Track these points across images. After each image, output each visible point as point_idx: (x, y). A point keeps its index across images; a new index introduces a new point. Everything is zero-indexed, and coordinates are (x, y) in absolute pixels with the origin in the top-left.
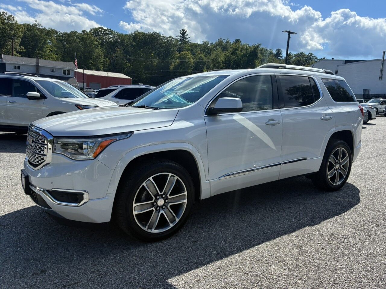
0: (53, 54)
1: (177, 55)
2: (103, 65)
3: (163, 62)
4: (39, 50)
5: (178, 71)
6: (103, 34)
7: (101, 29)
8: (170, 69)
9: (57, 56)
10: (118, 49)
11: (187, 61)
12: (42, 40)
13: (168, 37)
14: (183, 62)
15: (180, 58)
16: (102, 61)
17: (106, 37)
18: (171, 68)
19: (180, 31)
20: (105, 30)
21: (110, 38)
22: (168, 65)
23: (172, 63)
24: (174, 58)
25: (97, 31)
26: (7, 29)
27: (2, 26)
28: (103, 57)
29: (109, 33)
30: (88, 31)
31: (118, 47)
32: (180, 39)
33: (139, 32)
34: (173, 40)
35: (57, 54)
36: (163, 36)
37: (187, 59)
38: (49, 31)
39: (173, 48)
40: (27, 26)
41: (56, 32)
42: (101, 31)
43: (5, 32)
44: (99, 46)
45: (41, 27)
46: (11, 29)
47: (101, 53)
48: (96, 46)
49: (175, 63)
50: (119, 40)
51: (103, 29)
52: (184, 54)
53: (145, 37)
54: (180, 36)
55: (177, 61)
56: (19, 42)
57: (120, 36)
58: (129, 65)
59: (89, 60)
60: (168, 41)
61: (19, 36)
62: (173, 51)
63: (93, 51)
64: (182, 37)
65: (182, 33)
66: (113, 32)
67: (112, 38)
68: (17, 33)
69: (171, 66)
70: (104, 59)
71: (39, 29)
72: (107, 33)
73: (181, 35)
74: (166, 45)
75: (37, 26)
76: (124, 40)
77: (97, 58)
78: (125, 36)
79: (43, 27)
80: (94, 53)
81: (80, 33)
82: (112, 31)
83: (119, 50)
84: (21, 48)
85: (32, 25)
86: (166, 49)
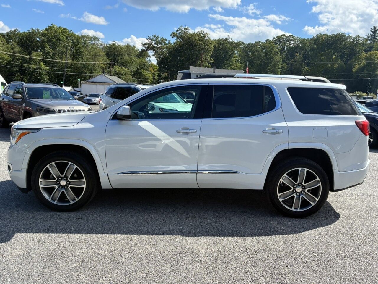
0: (238, 63)
1: (364, 55)
2: (280, 70)
3: (345, 64)
4: (226, 61)
5: (363, 74)
6: (285, 40)
7: (283, 37)
8: (352, 71)
9: (241, 65)
10: (297, 55)
11: (375, 62)
12: (230, 51)
13: (355, 36)
14: (370, 63)
15: (366, 58)
16: (280, 67)
17: (287, 44)
18: (354, 70)
19: (371, 29)
20: (287, 37)
21: (291, 45)
22: (351, 66)
23: (355, 65)
24: (359, 58)
25: (279, 38)
26: (202, 45)
27: (199, 42)
28: (281, 63)
29: (291, 39)
30: (271, 39)
31: (297, 52)
32: (371, 38)
33: (321, 35)
34: (360, 39)
35: (241, 63)
36: (348, 36)
37: (376, 60)
38: (237, 43)
39: (360, 48)
40: (221, 41)
41: (243, 43)
42: (283, 39)
43: (200, 47)
44: (279, 53)
45: (231, 41)
46: (206, 45)
47: (280, 59)
48: (276, 53)
49: (359, 64)
50: (301, 45)
51: (285, 36)
52: (372, 54)
53: (328, 39)
54: (371, 35)
55: (363, 63)
56: (210, 55)
57: (302, 41)
58: (308, 69)
59: (268, 66)
60: (354, 41)
61: (211, 50)
62: (360, 51)
63: (272, 58)
64: (373, 36)
65: (373, 31)
66: (295, 38)
67: (293, 43)
68: (210, 47)
69: (354, 68)
70: (282, 65)
71: (229, 43)
72: (288, 39)
73: (372, 33)
74: (351, 46)
75: (228, 40)
76: (305, 44)
77: (275, 64)
78: (307, 40)
79: (233, 41)
80: (273, 60)
81: (264, 42)
82: (294, 36)
83: (299, 55)
84: (211, 59)
85: (225, 40)
86: (351, 50)
